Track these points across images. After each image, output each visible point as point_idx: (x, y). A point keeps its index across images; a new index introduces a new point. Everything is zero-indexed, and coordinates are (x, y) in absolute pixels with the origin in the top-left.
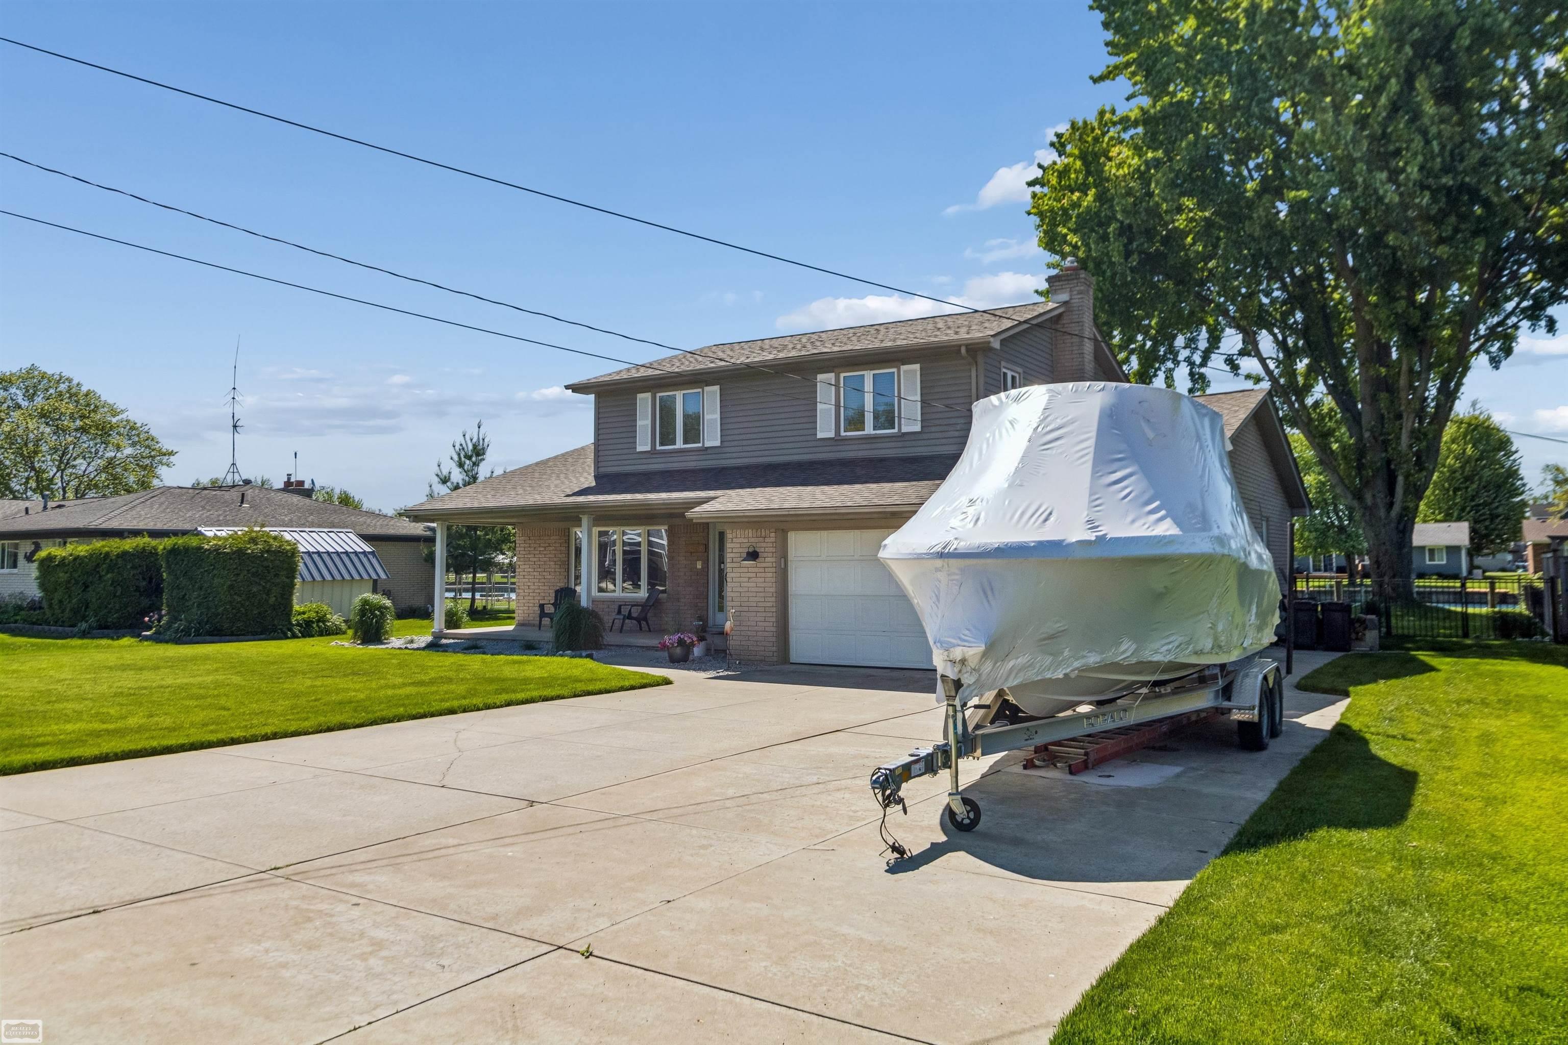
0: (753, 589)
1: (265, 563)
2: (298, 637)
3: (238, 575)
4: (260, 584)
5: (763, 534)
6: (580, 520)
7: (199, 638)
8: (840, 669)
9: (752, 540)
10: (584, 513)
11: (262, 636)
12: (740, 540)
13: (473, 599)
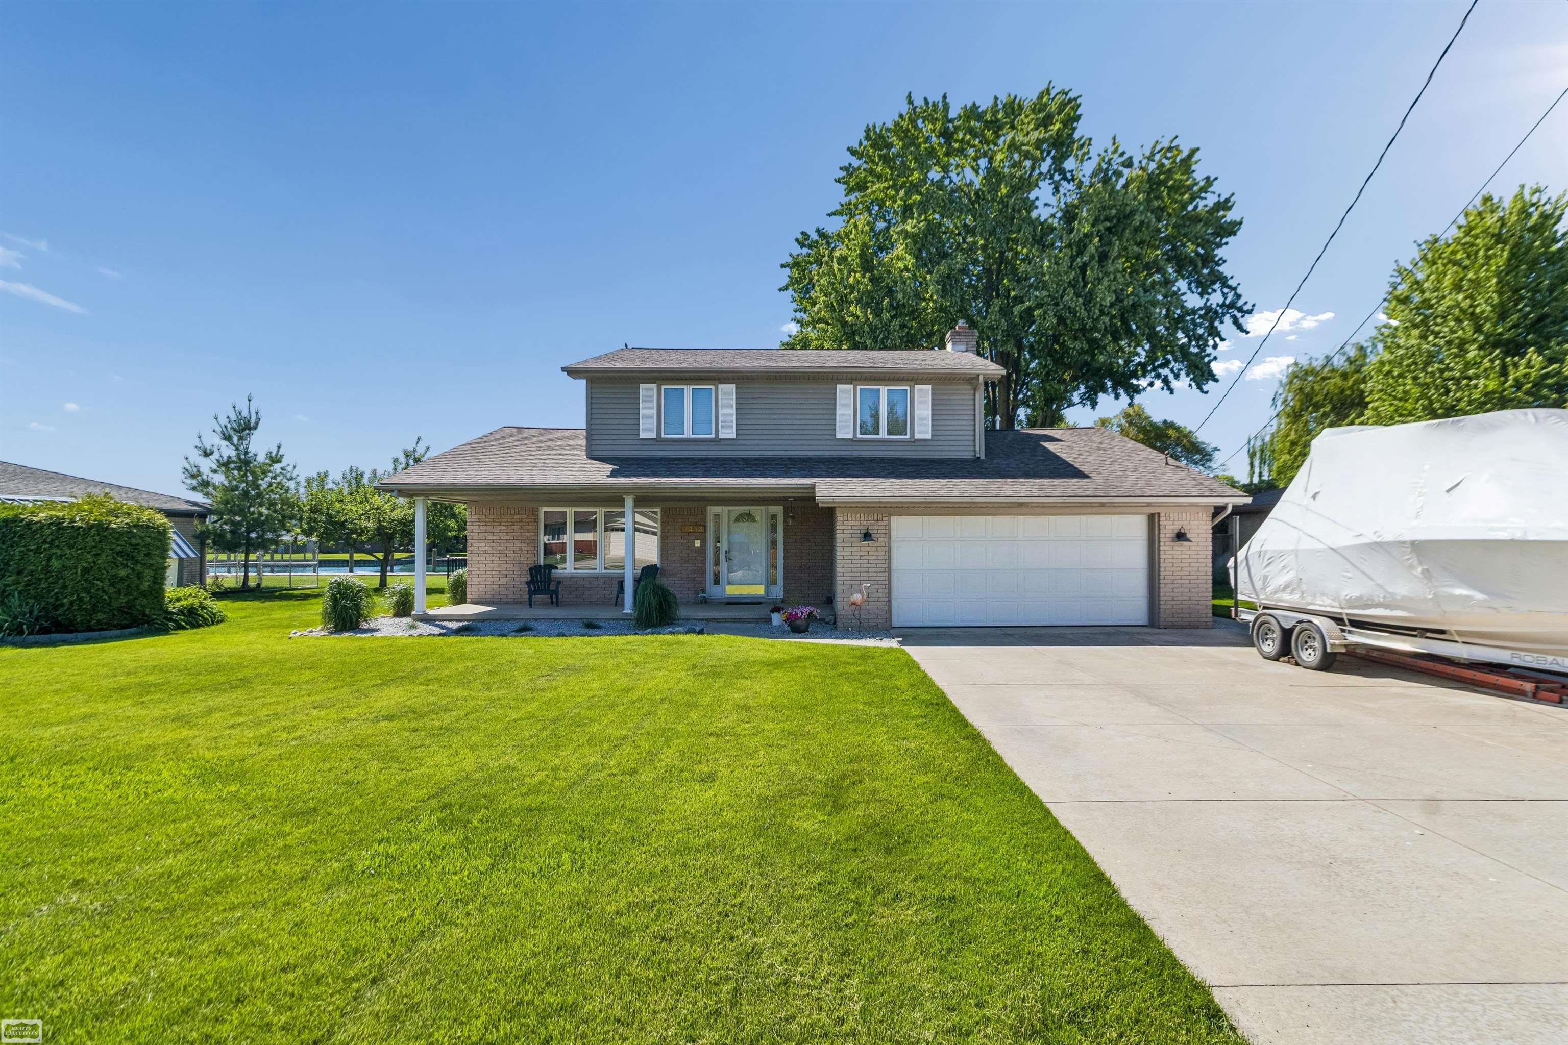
0: (865, 566)
1: (134, 541)
2: (183, 628)
3: (97, 555)
4: (127, 566)
5: (876, 518)
6: (623, 500)
7: (32, 638)
8: (938, 630)
9: (865, 523)
10: (628, 494)
11: (133, 630)
12: (850, 523)
13: (246, 577)
